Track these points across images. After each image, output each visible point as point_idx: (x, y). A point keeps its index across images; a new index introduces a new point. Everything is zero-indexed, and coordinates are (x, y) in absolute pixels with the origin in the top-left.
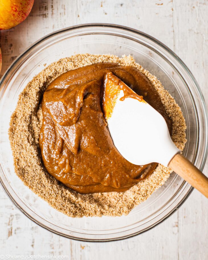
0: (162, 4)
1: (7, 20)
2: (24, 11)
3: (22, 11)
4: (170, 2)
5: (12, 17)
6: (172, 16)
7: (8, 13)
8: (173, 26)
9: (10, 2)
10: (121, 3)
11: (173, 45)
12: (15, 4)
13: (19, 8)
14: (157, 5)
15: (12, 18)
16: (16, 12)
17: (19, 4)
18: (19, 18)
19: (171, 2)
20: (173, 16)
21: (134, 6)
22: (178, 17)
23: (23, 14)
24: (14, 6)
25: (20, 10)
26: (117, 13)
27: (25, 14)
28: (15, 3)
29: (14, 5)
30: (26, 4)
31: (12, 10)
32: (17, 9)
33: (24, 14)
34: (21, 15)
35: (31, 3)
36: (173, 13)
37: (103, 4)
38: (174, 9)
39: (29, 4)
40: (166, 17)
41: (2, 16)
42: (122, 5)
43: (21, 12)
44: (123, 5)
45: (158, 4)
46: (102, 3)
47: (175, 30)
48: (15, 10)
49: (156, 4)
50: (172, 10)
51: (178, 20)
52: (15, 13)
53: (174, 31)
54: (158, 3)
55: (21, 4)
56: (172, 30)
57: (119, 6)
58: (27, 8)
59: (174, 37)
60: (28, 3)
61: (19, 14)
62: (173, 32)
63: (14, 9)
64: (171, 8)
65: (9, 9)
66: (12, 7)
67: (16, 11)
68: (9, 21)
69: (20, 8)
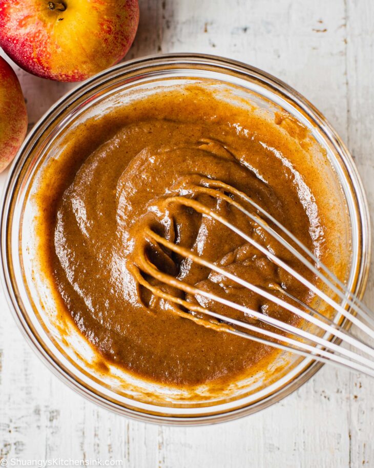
0: (325, 30)
1: (94, 51)
2: (124, 33)
3: (122, 32)
4: (341, 27)
5: (104, 46)
6: (343, 53)
7: (94, 38)
8: (346, 74)
9: (97, 14)
10: (244, 26)
11: (346, 111)
12: (105, 17)
13: (115, 26)
14: (315, 32)
15: (103, 48)
16: (110, 34)
17: (114, 18)
18: (117, 47)
19: (343, 28)
20: (345, 54)
21: (269, 32)
22: (356, 57)
23: (123, 39)
24: (105, 22)
25: (118, 29)
26: (235, 45)
27: (127, 39)
28: (107, 15)
29: (104, 19)
30: (127, 18)
31: (102, 29)
32: (112, 28)
33: (125, 39)
34: (119, 40)
35: (135, 17)
36: (346, 49)
37: (209, 28)
38: (349, 40)
39: (132, 18)
40: (332, 54)
41: (84, 45)
42: (245, 30)
43: (120, 33)
44: (248, 31)
45: (318, 31)
46: (206, 24)
47: (350, 82)
48: (108, 29)
49: (313, 30)
50: (344, 43)
51: (356, 61)
52: (108, 36)
53: (347, 84)
54: (318, 29)
55: (118, 16)
56: (345, 81)
57: (241, 32)
58: (129, 25)
59: (347, 93)
60: (130, 16)
61: (116, 38)
62: (345, 85)
63: (105, 27)
64: (343, 39)
65: (96, 29)
66: (102, 25)
67: (109, 32)
68: (98, 55)
69: (117, 26)
